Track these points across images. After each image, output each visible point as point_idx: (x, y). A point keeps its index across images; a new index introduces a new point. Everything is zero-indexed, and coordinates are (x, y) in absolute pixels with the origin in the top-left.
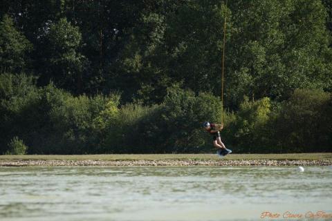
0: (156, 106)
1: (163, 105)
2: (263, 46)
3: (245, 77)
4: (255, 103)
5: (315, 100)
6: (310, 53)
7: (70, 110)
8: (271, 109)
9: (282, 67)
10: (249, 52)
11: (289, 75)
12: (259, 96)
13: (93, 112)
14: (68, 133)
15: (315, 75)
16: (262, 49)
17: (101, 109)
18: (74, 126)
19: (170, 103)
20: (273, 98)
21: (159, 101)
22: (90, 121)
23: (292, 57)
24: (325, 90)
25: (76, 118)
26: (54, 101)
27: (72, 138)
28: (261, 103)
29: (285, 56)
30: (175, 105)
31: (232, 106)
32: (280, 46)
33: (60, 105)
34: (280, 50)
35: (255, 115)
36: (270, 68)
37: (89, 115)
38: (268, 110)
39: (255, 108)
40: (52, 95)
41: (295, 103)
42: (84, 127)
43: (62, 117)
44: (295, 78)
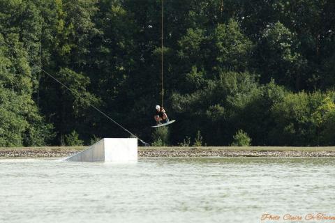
7: (290, 105)
13: (312, 107)
14: (289, 127)
17: (319, 104)
18: (294, 120)
22: (309, 116)
25: (296, 112)
26: (275, 97)
27: (293, 131)
33: (281, 101)
37: (308, 110)
40: (274, 92)
42: (303, 122)
43: (283, 112)
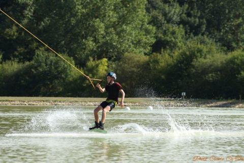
0: (27, 63)
1: (33, 62)
2: (103, 22)
3: (90, 44)
4: (97, 62)
5: (138, 61)
6: (135, 28)
8: (108, 66)
9: (116, 37)
10: (93, 26)
11: (120, 43)
12: (100, 57)
15: (138, 43)
16: (102, 25)
19: (37, 61)
20: (109, 59)
21: (29, 60)
23: (123, 31)
24: (145, 54)
28: (101, 62)
29: (118, 30)
30: (41, 62)
31: (81, 64)
32: (114, 22)
34: (114, 26)
35: (97, 71)
36: (108, 38)
38: (106, 67)
39: (97, 66)
41: (125, 63)
44: (125, 45)
